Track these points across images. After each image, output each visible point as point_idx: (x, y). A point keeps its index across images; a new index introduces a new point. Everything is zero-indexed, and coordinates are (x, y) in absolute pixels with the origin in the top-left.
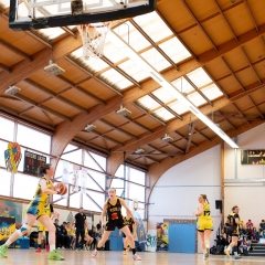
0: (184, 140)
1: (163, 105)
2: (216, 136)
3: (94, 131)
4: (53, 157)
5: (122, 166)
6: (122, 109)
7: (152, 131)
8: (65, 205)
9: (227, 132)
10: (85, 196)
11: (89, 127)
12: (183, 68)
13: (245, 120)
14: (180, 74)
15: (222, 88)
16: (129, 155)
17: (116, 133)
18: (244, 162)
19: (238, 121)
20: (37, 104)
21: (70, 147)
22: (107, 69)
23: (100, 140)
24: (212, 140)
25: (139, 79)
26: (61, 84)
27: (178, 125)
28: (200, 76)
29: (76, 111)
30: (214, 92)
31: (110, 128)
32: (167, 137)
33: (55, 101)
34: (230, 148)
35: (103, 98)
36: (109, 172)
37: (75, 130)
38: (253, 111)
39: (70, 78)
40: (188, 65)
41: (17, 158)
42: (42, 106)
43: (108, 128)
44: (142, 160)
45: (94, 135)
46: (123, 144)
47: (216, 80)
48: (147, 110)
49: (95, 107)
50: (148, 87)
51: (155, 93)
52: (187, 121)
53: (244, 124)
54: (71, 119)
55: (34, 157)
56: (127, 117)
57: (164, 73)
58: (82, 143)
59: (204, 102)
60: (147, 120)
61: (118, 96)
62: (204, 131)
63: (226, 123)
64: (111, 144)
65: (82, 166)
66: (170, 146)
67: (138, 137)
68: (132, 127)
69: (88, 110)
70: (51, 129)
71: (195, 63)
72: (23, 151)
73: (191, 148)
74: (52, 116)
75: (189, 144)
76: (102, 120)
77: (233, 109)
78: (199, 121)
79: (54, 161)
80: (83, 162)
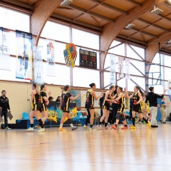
3: (133, 28)
4: (101, 52)
5: (158, 55)
6: (155, 9)
10: (129, 81)
11: (129, 25)
16: (163, 45)
17: (152, 28)
20: (86, 11)
21: (115, 43)
23: (138, 35)
29: (118, 13)
33: (101, 7)
35: (139, 1)
36: (147, 60)
37: (118, 29)
41: (74, 56)
42: (90, 13)
43: (145, 24)
46: (158, 36)
49: (133, 9)
54: (114, 20)
55: (87, 53)
56: (159, 15)
58: (124, 39)
64: (148, 37)
65: (125, 57)
68: (164, 22)
69: (128, 12)
70: (98, 30)
72: (78, 49)
74: (99, 19)
79: (103, 55)
80: (126, 54)
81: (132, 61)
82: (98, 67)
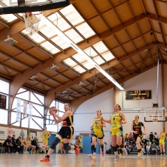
0: (92, 85)
1: (79, 64)
2: (111, 83)
3: (36, 79)
4: (10, 96)
5: (54, 102)
6: (54, 66)
7: (72, 80)
8: (19, 126)
9: (117, 80)
10: (31, 120)
11: (33, 77)
12: (90, 41)
13: (128, 73)
14: (88, 45)
15: (114, 54)
16: (58, 95)
17: (50, 81)
18: (127, 98)
19: (124, 74)
20: (0, 63)
21: (22, 90)
22: (44, 41)
23: (40, 85)
24: (109, 85)
25: (64, 47)
26: (15, 51)
27: (88, 76)
28: (101, 46)
29: (25, 67)
30: (109, 56)
31: (46, 78)
32: (81, 83)
33: (12, 61)
34: (119, 90)
35: (42, 59)
36: (46, 105)
37: (24, 79)
38: (133, 68)
39: (21, 47)
40: (93, 40)
42: (3, 64)
43: (45, 78)
44: (66, 97)
45: (37, 82)
46: (55, 88)
47: (111, 49)
48: (69, 67)
49: (37, 65)
50: (70, 53)
51: (74, 57)
52: (93, 73)
53: (127, 76)
54: (22, 72)
56: (57, 71)
57: (79, 44)
58: (29, 87)
59: (104, 62)
60: (69, 73)
61: (51, 58)
62: (104, 80)
63: (116, 75)
64: (47, 88)
65: (29, 102)
66: (83, 89)
67: (64, 84)
68: (60, 77)
69: (33, 67)
70: (9, 79)
71: (98, 38)
73: (96, 90)
74: (10, 70)
75: (95, 88)
76: (42, 73)
77: (121, 66)
78: (100, 74)
79: (11, 99)
80: (30, 99)
81: (34, 105)
82: (7, 108)
